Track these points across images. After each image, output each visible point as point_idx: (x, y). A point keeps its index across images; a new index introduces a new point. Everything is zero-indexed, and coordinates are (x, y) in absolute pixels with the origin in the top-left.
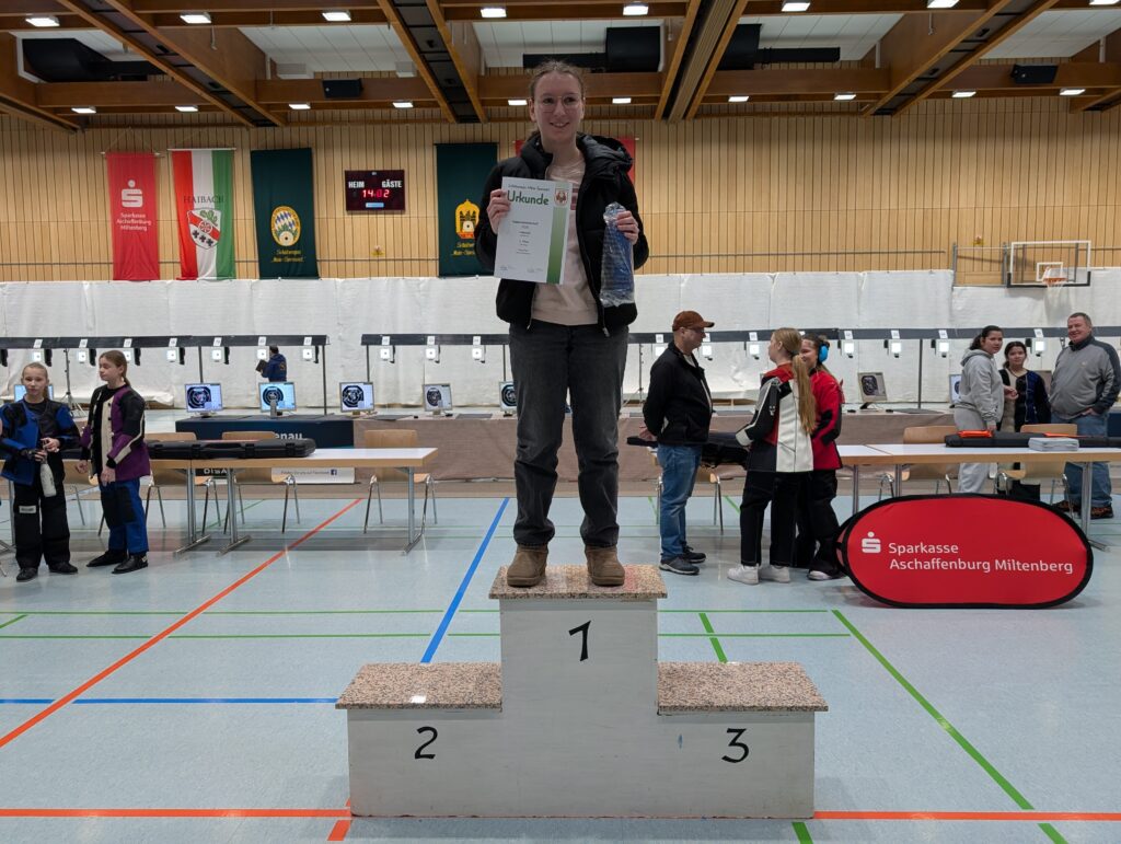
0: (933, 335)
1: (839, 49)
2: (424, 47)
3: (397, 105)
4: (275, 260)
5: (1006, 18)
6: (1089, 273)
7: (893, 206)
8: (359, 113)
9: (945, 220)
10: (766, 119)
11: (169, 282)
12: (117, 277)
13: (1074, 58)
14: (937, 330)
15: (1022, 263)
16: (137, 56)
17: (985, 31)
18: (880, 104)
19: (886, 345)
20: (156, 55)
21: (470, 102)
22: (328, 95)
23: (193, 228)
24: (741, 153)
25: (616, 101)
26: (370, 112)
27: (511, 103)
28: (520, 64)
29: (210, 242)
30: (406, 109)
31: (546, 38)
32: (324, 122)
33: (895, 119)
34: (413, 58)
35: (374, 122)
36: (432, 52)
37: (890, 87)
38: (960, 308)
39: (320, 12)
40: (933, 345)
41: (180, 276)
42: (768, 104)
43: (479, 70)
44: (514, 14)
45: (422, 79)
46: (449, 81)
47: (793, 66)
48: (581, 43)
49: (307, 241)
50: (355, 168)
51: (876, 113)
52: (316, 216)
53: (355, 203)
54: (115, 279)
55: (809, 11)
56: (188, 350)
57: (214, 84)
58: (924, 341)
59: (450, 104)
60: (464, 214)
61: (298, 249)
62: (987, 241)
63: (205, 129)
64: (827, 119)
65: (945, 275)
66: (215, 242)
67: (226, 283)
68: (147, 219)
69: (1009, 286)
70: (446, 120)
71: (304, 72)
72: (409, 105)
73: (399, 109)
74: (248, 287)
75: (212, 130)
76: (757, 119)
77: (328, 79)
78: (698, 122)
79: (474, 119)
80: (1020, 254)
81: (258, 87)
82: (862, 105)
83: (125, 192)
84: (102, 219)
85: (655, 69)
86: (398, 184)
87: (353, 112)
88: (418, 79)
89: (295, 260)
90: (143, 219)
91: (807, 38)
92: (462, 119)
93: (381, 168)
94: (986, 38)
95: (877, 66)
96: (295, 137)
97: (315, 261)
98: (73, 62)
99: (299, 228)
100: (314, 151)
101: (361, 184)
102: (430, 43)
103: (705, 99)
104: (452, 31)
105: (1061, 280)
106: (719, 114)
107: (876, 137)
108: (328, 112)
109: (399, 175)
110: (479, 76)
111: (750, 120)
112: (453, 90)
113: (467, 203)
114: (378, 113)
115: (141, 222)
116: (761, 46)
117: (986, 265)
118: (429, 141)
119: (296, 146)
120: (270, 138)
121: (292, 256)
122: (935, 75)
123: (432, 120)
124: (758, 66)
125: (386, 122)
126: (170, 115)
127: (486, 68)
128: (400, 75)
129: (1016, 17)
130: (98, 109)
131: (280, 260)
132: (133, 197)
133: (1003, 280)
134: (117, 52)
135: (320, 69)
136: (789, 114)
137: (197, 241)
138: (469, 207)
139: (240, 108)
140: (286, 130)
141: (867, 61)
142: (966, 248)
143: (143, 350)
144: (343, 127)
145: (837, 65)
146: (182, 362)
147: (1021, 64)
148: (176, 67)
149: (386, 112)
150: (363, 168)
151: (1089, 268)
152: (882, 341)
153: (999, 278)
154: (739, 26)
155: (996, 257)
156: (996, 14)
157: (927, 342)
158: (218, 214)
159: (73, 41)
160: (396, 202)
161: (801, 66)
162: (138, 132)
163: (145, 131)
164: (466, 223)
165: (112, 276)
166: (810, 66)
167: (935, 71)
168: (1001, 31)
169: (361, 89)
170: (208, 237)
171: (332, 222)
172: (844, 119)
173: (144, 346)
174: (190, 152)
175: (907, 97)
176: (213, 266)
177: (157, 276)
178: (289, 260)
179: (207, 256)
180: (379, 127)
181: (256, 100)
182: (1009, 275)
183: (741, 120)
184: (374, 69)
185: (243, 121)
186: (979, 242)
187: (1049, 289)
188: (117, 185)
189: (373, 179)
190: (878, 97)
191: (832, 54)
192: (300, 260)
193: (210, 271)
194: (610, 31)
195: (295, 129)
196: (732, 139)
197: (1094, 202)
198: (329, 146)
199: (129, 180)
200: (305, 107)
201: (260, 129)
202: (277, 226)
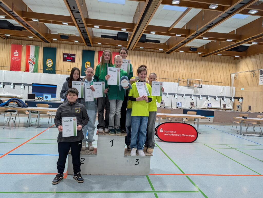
0: (174, 94)
1: (160, 41)
2: (82, 31)
3: (75, 41)
4: (47, 69)
5: (189, 39)
6: (202, 86)
7: (168, 70)
8: (67, 42)
9: (177, 74)
10: (146, 52)
11: (22, 72)
12: (11, 70)
13: (200, 47)
14: (175, 94)
15: (190, 83)
16: (21, 25)
17: (185, 41)
18: (167, 52)
19: (166, 96)
20: (25, 26)
21: (90, 42)
22: (61, 38)
23: (29, 61)
24: (141, 58)
25: (119, 46)
26: (69, 42)
27: (98, 44)
28: (101, 36)
29: (32, 65)
30: (77, 43)
31: (106, 32)
32: (59, 43)
33: (169, 55)
34: (80, 33)
35: (70, 44)
36: (84, 33)
37: (169, 49)
38: (179, 90)
39: (62, 22)
40: (174, 96)
41: (25, 71)
42: (147, 49)
43: (92, 37)
44: (100, 28)
45: (81, 37)
46: (86, 38)
47: (152, 43)
48: (113, 34)
49: (54, 66)
50: (65, 53)
51: (166, 53)
52: (56, 61)
53: (65, 60)
54: (10, 70)
55: (155, 34)
56: (26, 86)
57: (37, 33)
58: (173, 95)
59: (86, 42)
60: (87, 64)
61: (52, 68)
62: (185, 78)
63: (34, 42)
64: (157, 53)
65: (177, 84)
66: (34, 65)
67: (35, 73)
68: (19, 58)
69: (188, 87)
70: (85, 45)
71: (56, 33)
72: (78, 42)
73: (75, 42)
74: (40, 75)
75: (35, 42)
76: (145, 52)
77: (61, 35)
78: (134, 51)
79: (90, 46)
80: (190, 81)
81: (46, 35)
82: (164, 51)
83: (14, 53)
84: (9, 57)
85: (127, 41)
86: (74, 57)
87: (66, 42)
88: (80, 37)
89: (51, 70)
90: (18, 59)
91: (154, 38)
92: (88, 46)
93: (70, 53)
94: (186, 42)
95: (167, 45)
96: (53, 45)
97: (55, 70)
98: (6, 25)
99: (52, 64)
100: (57, 48)
101: (66, 56)
102: (83, 31)
103: (135, 47)
104: (88, 29)
105: (197, 86)
106: (138, 50)
107: (166, 57)
108: (61, 41)
109: (74, 55)
110: (92, 38)
111: (143, 52)
112: (87, 40)
113: (88, 62)
114: (71, 43)
115: (17, 59)
116: (146, 39)
117: (184, 82)
118: (81, 49)
119: (53, 47)
120: (48, 45)
121: (50, 69)
122: (177, 48)
123: (82, 45)
124: (145, 42)
125: (72, 44)
126: (26, 38)
127: (94, 36)
128: (76, 36)
129: (191, 39)
130: (11, 35)
131: (47, 70)
132: (16, 54)
133: (187, 86)
134: (16, 24)
135: (59, 32)
136: (151, 51)
137: (30, 64)
138: (88, 63)
139: (42, 38)
140: (51, 44)
141: (165, 44)
142: (181, 79)
143: (15, 86)
144: (64, 45)
145: (160, 44)
146: (24, 89)
147: (191, 47)
148: (29, 29)
149: (73, 42)
150: (67, 53)
151: (202, 85)
152: (165, 95)
153: (186, 85)
154: (143, 35)
155: (186, 81)
156: (187, 39)
157: (173, 96)
158: (35, 59)
159: (7, 21)
160: (73, 60)
161: (153, 43)
162: (19, 41)
163: (20, 41)
164: (87, 66)
165: (9, 69)
166: (155, 43)
167: (177, 47)
168: (188, 41)
169: (68, 37)
170: (32, 63)
171: (59, 63)
172: (160, 53)
173: (16, 85)
174: (30, 46)
175: (172, 51)
176: (33, 70)
177: (20, 70)
178: (49, 70)
179: (31, 67)
180: (71, 45)
181: (46, 37)
182: (188, 85)
183: (142, 52)
184: (71, 34)
185: (42, 41)
186: (183, 78)
187: (195, 88)
188: (13, 51)
189: (69, 55)
190: (167, 50)
191: (159, 42)
192: (52, 70)
193: (32, 71)
194: (118, 32)
195: (53, 44)
196: (140, 55)
197: (203, 73)
198: (60, 48)
199: (16, 50)
200: (56, 40)
201: (46, 43)
202: (47, 63)
